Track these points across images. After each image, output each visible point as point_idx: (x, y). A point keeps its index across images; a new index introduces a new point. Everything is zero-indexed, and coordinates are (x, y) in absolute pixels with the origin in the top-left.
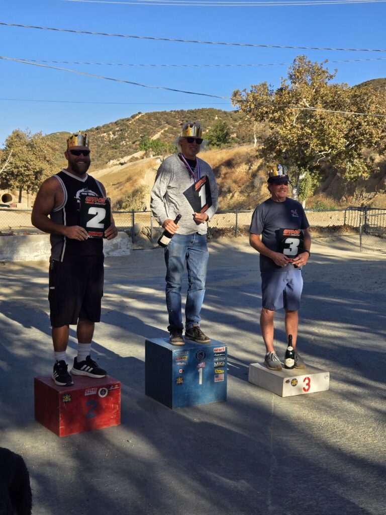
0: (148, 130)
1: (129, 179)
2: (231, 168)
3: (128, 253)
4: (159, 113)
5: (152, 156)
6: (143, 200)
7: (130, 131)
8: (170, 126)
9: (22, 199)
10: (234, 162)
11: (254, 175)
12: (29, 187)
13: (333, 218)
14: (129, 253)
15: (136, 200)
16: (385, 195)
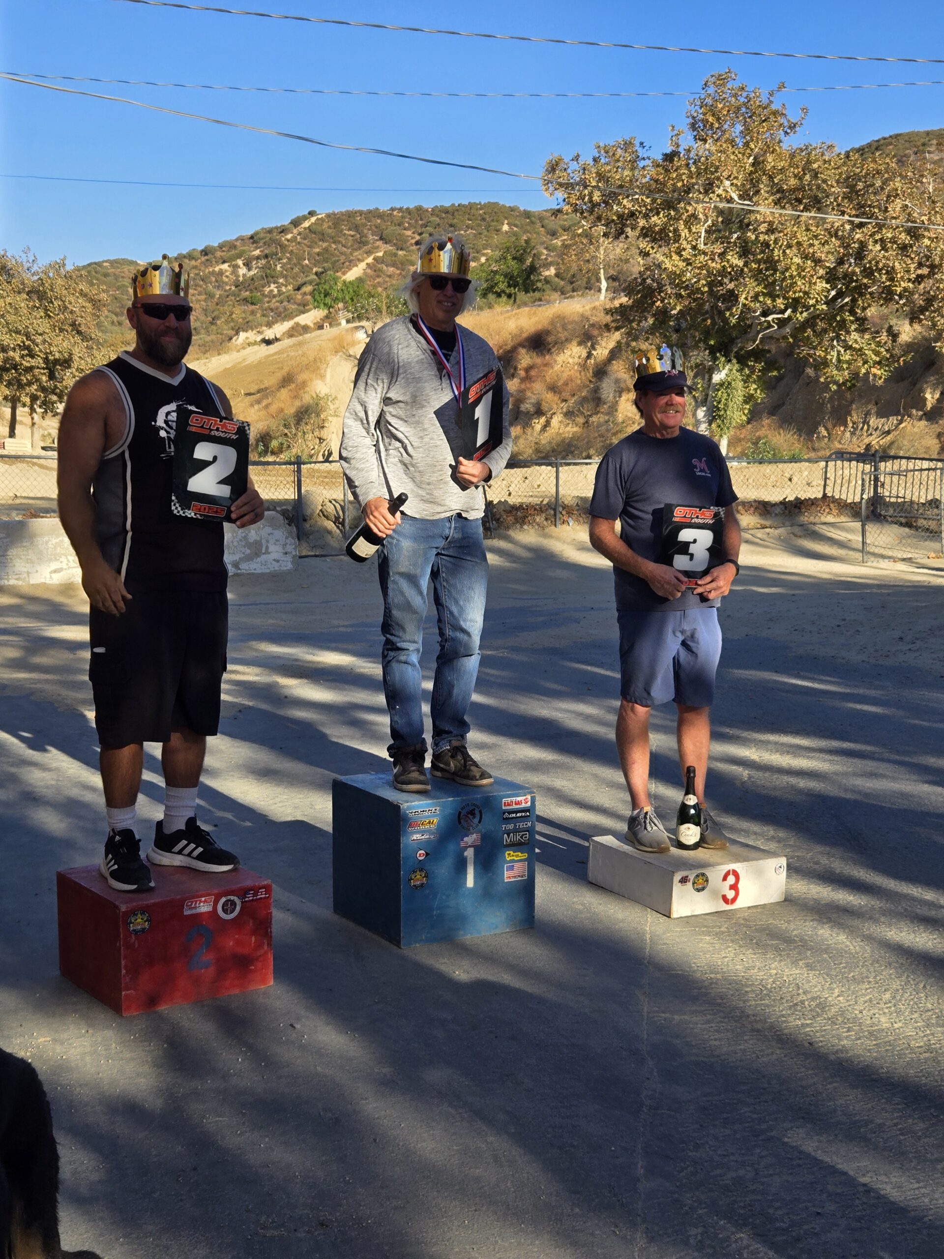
0: (333, 255)
1: (287, 380)
2: (543, 355)
3: (287, 565)
4: (361, 213)
5: (344, 322)
6: (324, 434)
7: (289, 259)
8: (389, 247)
9: (18, 428)
10: (550, 339)
11: (601, 372)
12: (34, 398)
13: (795, 479)
14: (289, 566)
15: (304, 432)
16: (923, 423)
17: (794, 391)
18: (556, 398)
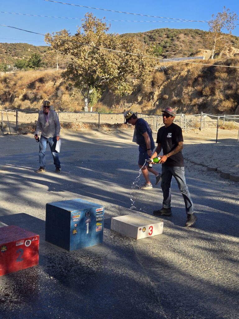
2: (42, 83)
10: (44, 79)
11: (57, 89)
13: (113, 118)
16: (138, 105)
17: (107, 96)
18: (46, 95)
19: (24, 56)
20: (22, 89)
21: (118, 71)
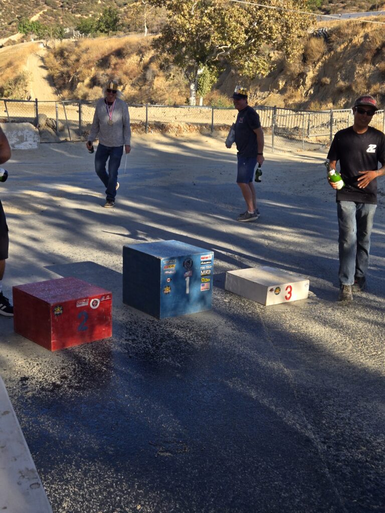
0: (25, 10)
1: (10, 64)
2: (121, 59)
5: (33, 40)
6: (27, 89)
7: (5, 10)
8: (49, 8)
10: (125, 52)
11: (146, 67)
14: (37, 147)
15: (18, 88)
16: (279, 95)
17: (227, 79)
18: (127, 78)
19: (91, 12)
20: (89, 68)
21: (245, 35)
